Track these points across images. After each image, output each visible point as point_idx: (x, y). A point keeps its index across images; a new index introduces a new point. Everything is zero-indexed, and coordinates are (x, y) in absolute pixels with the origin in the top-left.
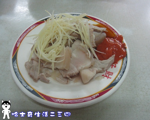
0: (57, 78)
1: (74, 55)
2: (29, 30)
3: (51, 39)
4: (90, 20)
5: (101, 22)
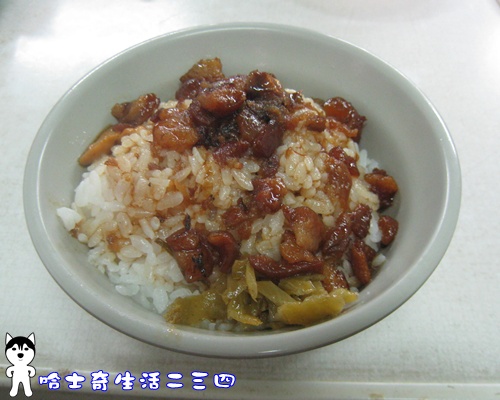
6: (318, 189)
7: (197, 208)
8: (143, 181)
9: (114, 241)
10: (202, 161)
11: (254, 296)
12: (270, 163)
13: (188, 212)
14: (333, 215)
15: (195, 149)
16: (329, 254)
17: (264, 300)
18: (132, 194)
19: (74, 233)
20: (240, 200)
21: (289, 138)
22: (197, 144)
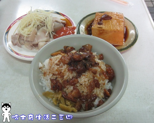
0: (27, 46)
1: (38, 34)
2: (21, 18)
3: (27, 24)
4: (61, 16)
5: (68, 18)
6: (85, 86)
7: (60, 76)
8: (53, 66)
9: (45, 74)
10: (66, 68)
11: (59, 99)
12: (79, 75)
13: (58, 76)
14: (86, 93)
15: (66, 65)
16: (81, 100)
17: (60, 101)
18: (50, 67)
19: (40, 68)
20: (68, 80)
21: (87, 72)
22: (67, 64)
